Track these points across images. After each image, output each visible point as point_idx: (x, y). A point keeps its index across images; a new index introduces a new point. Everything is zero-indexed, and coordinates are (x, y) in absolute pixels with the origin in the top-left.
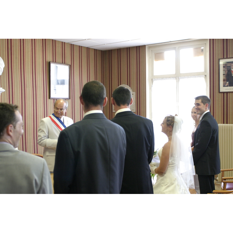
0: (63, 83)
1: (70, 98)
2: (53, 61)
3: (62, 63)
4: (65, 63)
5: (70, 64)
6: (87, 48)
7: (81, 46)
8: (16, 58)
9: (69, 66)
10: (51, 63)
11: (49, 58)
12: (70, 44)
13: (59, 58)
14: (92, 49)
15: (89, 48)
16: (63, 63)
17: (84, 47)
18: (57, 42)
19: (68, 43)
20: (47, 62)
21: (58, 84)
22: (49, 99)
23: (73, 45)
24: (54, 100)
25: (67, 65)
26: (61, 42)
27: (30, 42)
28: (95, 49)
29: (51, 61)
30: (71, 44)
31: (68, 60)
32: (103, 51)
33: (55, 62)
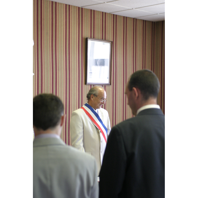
0: (102, 63)
1: (111, 84)
2: (91, 37)
3: (102, 39)
4: (105, 39)
5: (112, 41)
6: (134, 19)
7: (126, 17)
8: (47, 33)
9: (111, 42)
10: (88, 39)
11: (86, 33)
12: (112, 14)
13: (98, 33)
14: (140, 20)
15: (136, 19)
16: (104, 39)
17: (130, 18)
18: (96, 13)
19: (110, 14)
20: (84, 38)
21: (96, 64)
22: (85, 85)
23: (116, 15)
24: (91, 86)
25: (108, 41)
26: (101, 12)
27: (64, 13)
28: (143, 20)
29: (88, 37)
30: (114, 15)
31: (110, 36)
32: (154, 22)
33: (93, 38)
